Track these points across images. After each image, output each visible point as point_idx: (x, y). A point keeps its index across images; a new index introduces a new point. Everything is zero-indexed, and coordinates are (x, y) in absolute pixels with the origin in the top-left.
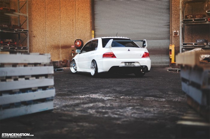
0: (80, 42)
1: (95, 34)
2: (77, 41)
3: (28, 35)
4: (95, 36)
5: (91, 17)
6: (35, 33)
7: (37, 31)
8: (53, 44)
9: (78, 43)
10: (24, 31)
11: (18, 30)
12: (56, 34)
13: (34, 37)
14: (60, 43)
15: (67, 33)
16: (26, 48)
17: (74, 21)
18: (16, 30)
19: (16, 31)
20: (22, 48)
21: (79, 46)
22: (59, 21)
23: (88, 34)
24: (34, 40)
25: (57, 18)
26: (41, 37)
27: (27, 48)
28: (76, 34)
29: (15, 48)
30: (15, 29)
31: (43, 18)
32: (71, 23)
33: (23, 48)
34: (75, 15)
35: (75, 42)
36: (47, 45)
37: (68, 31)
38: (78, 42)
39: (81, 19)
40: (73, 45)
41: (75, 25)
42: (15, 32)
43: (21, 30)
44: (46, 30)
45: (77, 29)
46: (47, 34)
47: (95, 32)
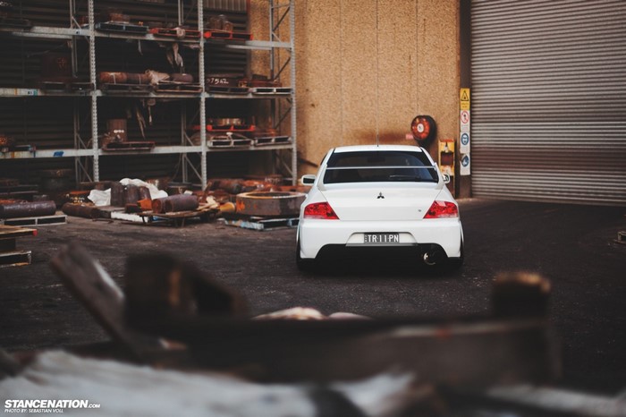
0: (426, 123)
1: (471, 100)
2: (417, 121)
3: (294, 101)
4: (471, 104)
5: (459, 45)
6: (315, 95)
7: (319, 89)
8: (360, 128)
9: (421, 128)
10: (278, 91)
11: (259, 91)
12: (368, 98)
13: (313, 105)
14: (377, 127)
15: (395, 96)
16: (286, 139)
17: (413, 59)
18: (254, 90)
19: (253, 94)
20: (273, 140)
21: (424, 135)
22: (375, 58)
23: (451, 100)
24: (314, 117)
25: (370, 51)
26: (331, 106)
27: (290, 139)
28: (418, 99)
29: (249, 142)
30: (251, 89)
31: (335, 51)
32: (406, 65)
33: (277, 140)
34: (415, 42)
35: (414, 124)
36: (344, 130)
37: (397, 90)
38: (421, 125)
39: (431, 53)
40: (408, 133)
41: (415, 71)
42: (250, 96)
43: (271, 90)
44: (343, 86)
45: (421, 83)
46: (344, 97)
47: (471, 92)
